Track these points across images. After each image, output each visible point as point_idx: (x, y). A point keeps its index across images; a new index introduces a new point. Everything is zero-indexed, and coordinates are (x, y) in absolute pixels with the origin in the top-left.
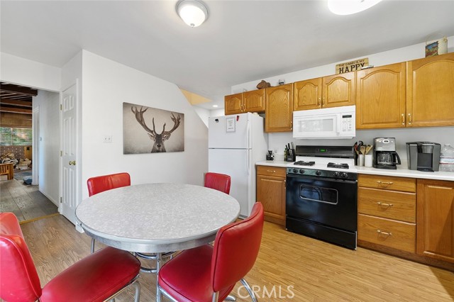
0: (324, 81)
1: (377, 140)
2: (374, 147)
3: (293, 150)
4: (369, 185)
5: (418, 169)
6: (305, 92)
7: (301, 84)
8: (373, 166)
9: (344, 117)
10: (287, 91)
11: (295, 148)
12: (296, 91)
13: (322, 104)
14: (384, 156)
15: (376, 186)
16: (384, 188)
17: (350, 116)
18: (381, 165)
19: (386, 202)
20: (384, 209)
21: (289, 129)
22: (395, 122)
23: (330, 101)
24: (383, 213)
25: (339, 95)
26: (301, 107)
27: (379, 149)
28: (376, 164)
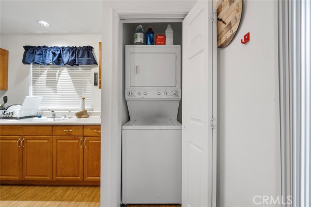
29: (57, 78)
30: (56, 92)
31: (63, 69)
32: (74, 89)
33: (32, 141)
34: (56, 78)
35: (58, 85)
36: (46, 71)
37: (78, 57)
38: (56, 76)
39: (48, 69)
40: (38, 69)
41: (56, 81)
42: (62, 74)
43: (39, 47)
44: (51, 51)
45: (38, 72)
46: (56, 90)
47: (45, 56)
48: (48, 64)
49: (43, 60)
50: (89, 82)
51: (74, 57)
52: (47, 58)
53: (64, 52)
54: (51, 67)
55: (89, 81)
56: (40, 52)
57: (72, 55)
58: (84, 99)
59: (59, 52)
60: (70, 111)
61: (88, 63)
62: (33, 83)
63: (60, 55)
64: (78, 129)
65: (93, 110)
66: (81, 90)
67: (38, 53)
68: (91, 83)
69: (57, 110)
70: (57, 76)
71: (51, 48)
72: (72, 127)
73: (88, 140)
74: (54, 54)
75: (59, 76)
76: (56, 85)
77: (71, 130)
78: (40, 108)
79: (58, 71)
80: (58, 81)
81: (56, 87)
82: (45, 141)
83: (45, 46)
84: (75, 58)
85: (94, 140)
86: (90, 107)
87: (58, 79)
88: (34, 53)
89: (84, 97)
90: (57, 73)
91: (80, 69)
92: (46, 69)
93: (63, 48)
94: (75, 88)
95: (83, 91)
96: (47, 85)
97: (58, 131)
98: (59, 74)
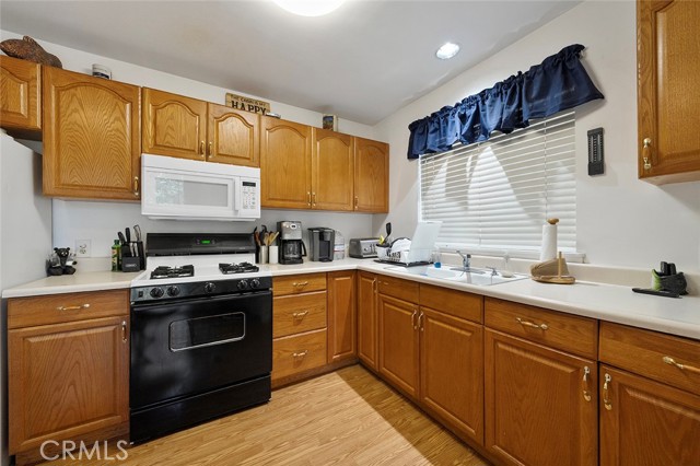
0: (211, 110)
1: (284, 224)
2: (280, 235)
3: (140, 244)
4: (284, 292)
5: (321, 260)
6: (172, 118)
7: (163, 99)
8: (280, 262)
9: (245, 184)
10: (125, 100)
11: (144, 240)
12: (150, 109)
13: (208, 153)
14: (291, 247)
15: (291, 291)
16: (300, 291)
17: (254, 185)
18: (288, 259)
19: (302, 310)
20: (299, 321)
21: (132, 192)
22: (302, 201)
23: (221, 152)
24: (299, 327)
25: (236, 146)
26: (160, 149)
27: (287, 237)
28: (283, 260)
29: (468, 175)
30: (466, 209)
31: (481, 151)
32: (513, 197)
33: (436, 322)
34: (465, 177)
35: (470, 191)
36: (446, 164)
37: (528, 101)
38: (465, 171)
39: (450, 160)
40: (432, 165)
41: (465, 182)
42: (479, 162)
43: (434, 115)
44: (456, 115)
45: (431, 169)
46: (466, 203)
47: (445, 132)
48: (450, 148)
49: (440, 142)
50: (564, 169)
51: (515, 105)
52: (449, 133)
53: (487, 103)
54: (455, 153)
55: (565, 164)
56: (436, 125)
57: (510, 102)
58: (554, 222)
59: (474, 109)
60: (507, 258)
61: (569, 103)
62: (424, 195)
63: (477, 113)
64: (574, 327)
65: (584, 259)
66: (537, 196)
67: (431, 129)
68: (572, 171)
69: (479, 253)
70: (468, 169)
71: (457, 105)
72: (545, 317)
73: (621, 386)
74: (463, 118)
75: (472, 170)
76: (466, 193)
77: (543, 326)
78: (439, 244)
79: (470, 157)
80: (469, 182)
81: (466, 198)
82: (463, 332)
83: (445, 108)
84: (520, 105)
85: (657, 398)
86: (573, 251)
87: (471, 176)
88: (425, 133)
89: (552, 215)
90: (469, 163)
91: (532, 136)
92: (444, 161)
93: (483, 94)
94: (515, 192)
95: (543, 200)
96: (447, 196)
97: (498, 316)
98: (473, 164)
